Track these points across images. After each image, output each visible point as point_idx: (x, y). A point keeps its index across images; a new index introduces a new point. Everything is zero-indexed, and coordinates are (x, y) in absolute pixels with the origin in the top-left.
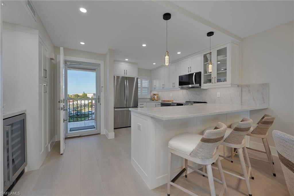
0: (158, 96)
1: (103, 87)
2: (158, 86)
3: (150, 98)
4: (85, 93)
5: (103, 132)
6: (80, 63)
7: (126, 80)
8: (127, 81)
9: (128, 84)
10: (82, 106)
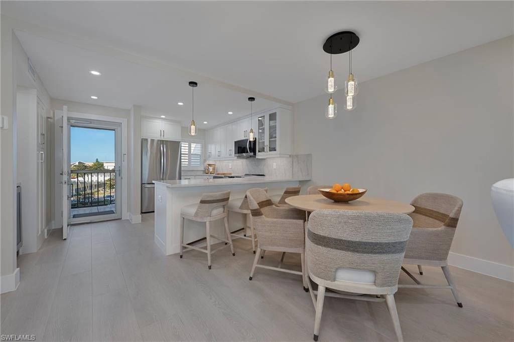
0: (215, 168)
1: (125, 154)
2: (213, 153)
3: (203, 169)
4: (99, 160)
5: (126, 216)
6: (91, 121)
7: (162, 145)
8: (165, 146)
9: (165, 150)
10: (93, 186)
